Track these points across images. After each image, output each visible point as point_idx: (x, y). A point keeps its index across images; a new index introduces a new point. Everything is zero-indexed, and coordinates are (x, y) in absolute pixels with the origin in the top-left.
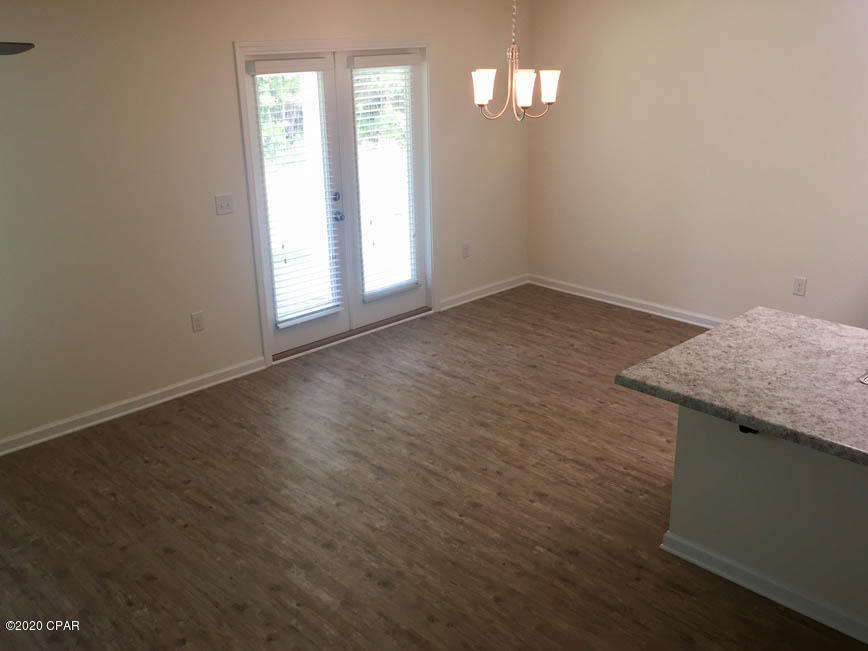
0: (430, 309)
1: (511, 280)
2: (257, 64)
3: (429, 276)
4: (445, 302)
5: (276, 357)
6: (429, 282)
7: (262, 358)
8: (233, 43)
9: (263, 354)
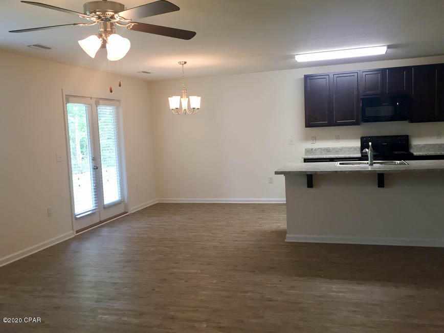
0: (127, 213)
1: (150, 201)
2: (70, 99)
3: (126, 198)
4: (132, 209)
5: (77, 232)
6: (126, 200)
7: (72, 232)
8: (62, 89)
9: (73, 230)
